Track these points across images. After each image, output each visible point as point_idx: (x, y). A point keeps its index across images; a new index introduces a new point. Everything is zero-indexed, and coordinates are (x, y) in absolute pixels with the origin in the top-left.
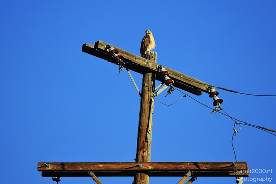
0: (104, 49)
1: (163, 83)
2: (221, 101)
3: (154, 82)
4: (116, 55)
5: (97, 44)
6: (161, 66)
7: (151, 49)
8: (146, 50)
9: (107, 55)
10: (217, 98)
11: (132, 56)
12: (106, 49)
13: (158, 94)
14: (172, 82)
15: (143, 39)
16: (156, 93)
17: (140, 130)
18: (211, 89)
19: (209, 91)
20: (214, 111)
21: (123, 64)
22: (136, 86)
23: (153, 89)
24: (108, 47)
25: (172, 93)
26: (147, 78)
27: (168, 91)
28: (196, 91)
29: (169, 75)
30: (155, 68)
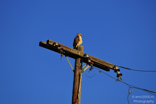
0: (52, 44)
1: (87, 64)
2: (121, 75)
3: (82, 63)
4: (59, 48)
5: (48, 41)
6: (86, 54)
7: (80, 44)
8: (77, 45)
9: (54, 48)
10: (119, 73)
11: (69, 48)
12: (53, 44)
13: (84, 70)
14: (92, 64)
15: (75, 38)
16: (83, 70)
17: (73, 92)
18: (115, 68)
19: (114, 68)
20: (117, 80)
21: (63, 53)
22: (71, 66)
23: (81, 68)
24: (55, 43)
25: (92, 70)
26: (77, 61)
27: (90, 69)
28: (107, 69)
29: (91, 59)
30: (82, 55)
